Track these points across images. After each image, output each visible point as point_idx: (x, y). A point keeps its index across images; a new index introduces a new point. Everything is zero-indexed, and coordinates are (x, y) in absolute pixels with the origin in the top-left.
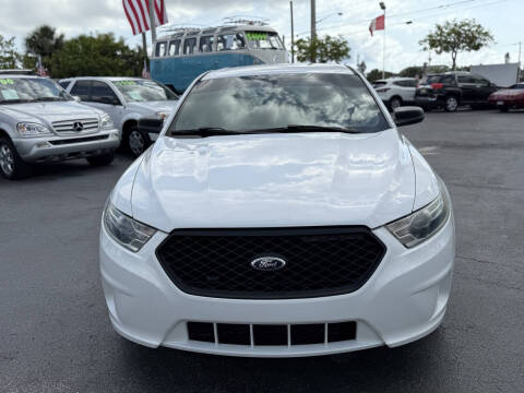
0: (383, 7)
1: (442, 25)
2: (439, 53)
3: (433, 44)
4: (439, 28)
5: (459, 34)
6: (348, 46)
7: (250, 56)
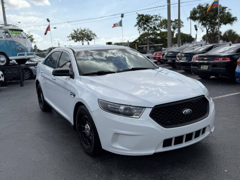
0: (48, 20)
1: (76, 30)
2: (76, 41)
3: (73, 38)
4: (75, 31)
5: (83, 34)
6: (33, 37)
7: (14, 41)
